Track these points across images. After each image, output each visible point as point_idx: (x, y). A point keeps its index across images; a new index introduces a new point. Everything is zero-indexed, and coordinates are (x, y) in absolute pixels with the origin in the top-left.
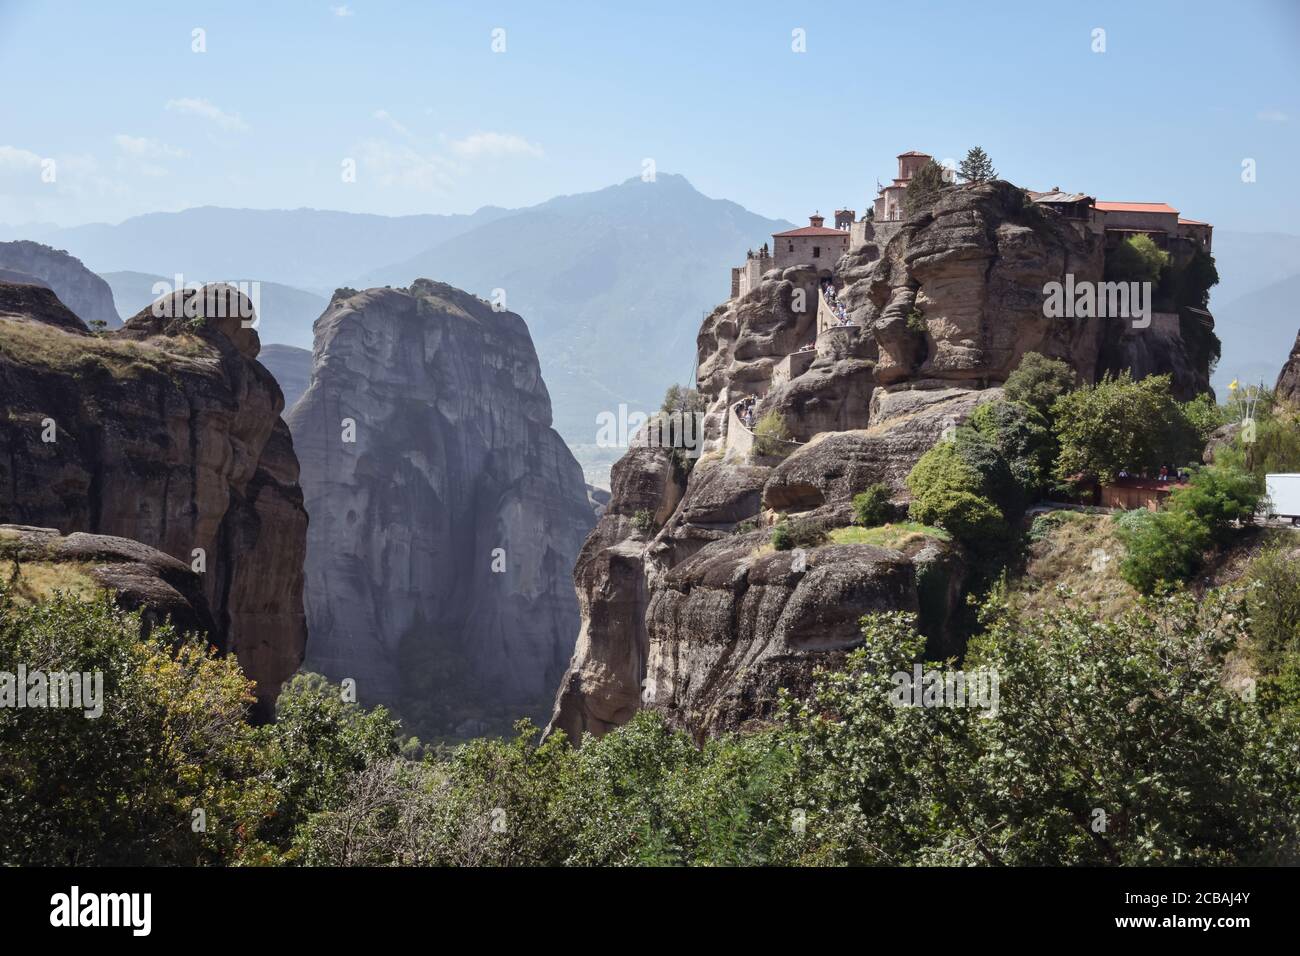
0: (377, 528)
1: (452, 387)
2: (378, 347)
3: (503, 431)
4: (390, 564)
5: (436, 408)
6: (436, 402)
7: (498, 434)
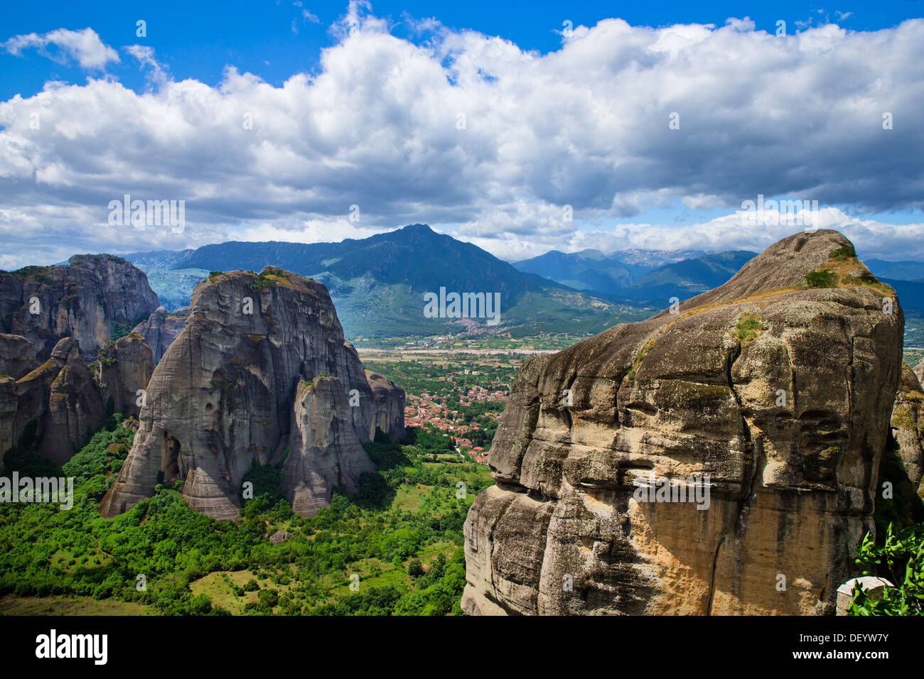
0: (226, 413)
1: (278, 326)
2: (229, 305)
3: (312, 348)
4: (235, 433)
5: (268, 339)
6: (267, 336)
7: (309, 352)
